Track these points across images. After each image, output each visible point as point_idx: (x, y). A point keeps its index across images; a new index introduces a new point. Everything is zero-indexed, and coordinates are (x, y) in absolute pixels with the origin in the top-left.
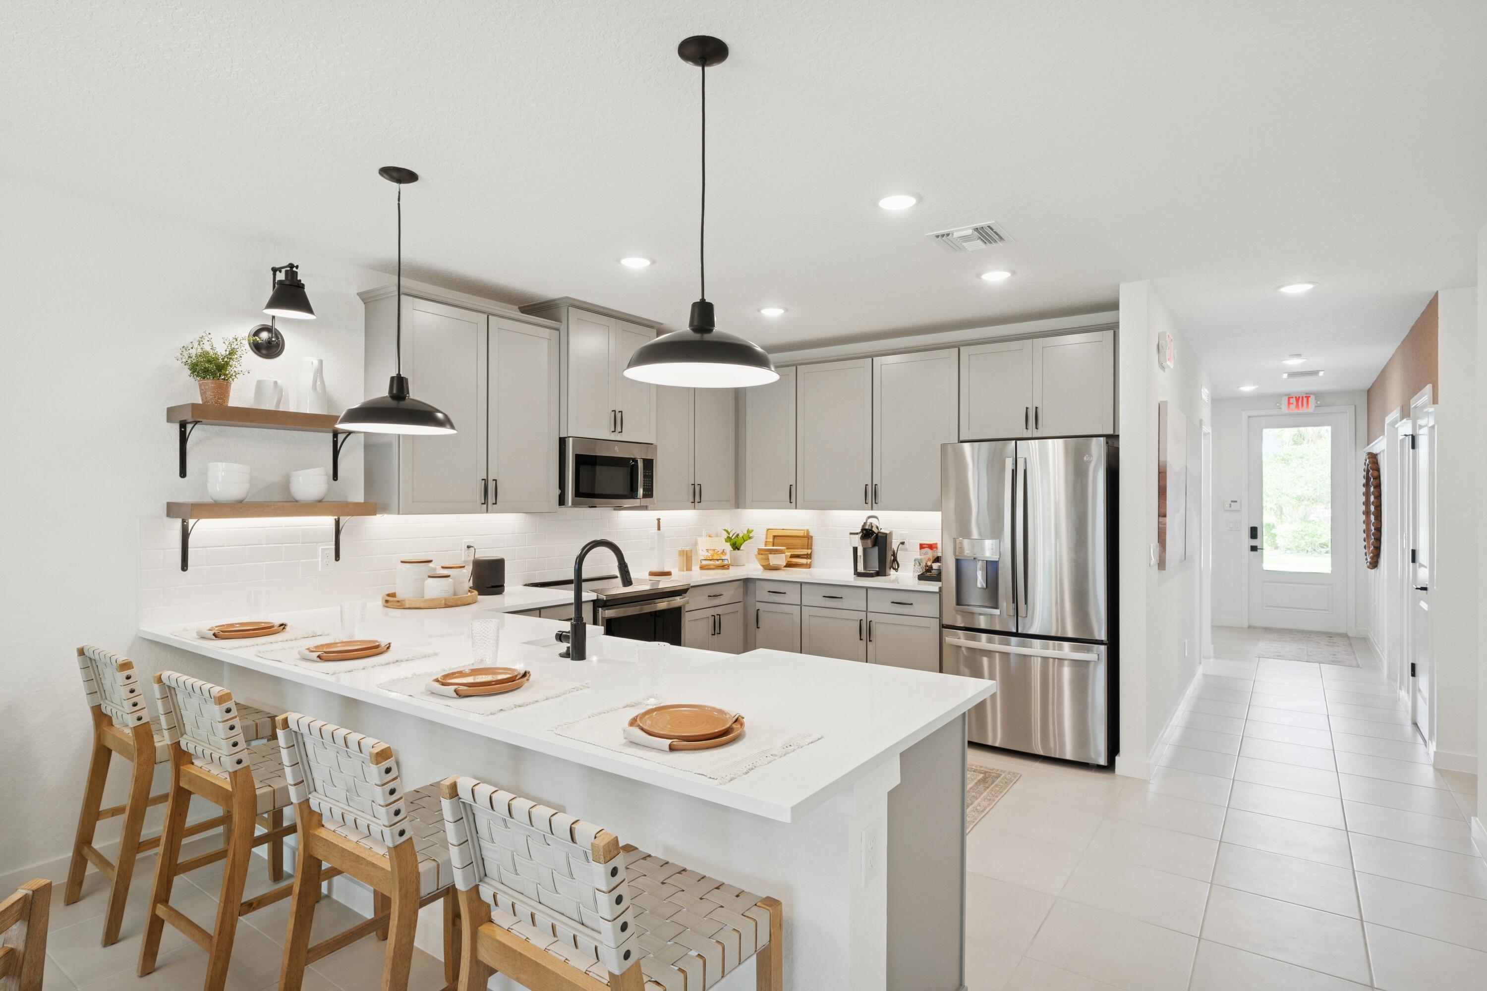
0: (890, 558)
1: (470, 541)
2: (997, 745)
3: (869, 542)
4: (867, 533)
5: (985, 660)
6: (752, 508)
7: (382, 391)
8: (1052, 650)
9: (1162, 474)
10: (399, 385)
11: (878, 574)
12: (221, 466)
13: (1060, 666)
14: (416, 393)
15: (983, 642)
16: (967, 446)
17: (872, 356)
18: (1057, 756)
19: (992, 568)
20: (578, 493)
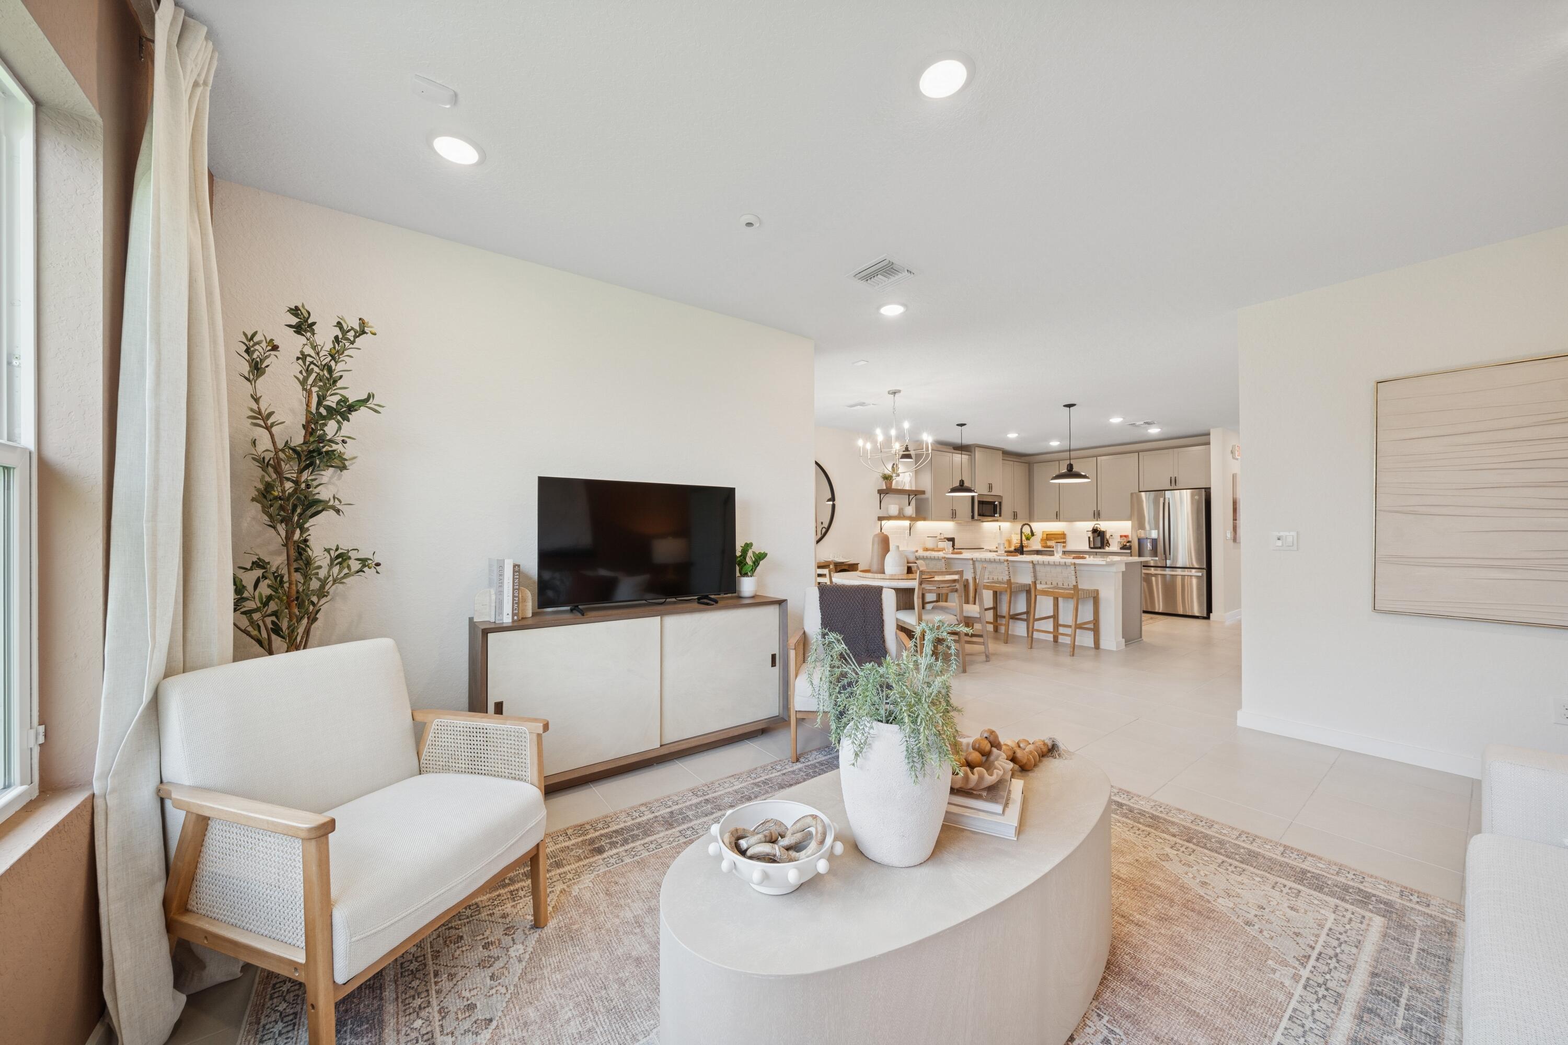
0: (1105, 542)
1: (940, 532)
2: (1160, 611)
3: (1096, 534)
4: (1095, 531)
5: (1153, 578)
6: (1038, 521)
7: (957, 484)
8: (1186, 572)
9: (1235, 503)
10: (962, 482)
11: (1100, 548)
12: (892, 506)
13: (1191, 578)
14: (966, 484)
15: (1152, 571)
16: (1143, 494)
17: (1096, 456)
18: (1190, 614)
19: (1155, 542)
20: (979, 515)
